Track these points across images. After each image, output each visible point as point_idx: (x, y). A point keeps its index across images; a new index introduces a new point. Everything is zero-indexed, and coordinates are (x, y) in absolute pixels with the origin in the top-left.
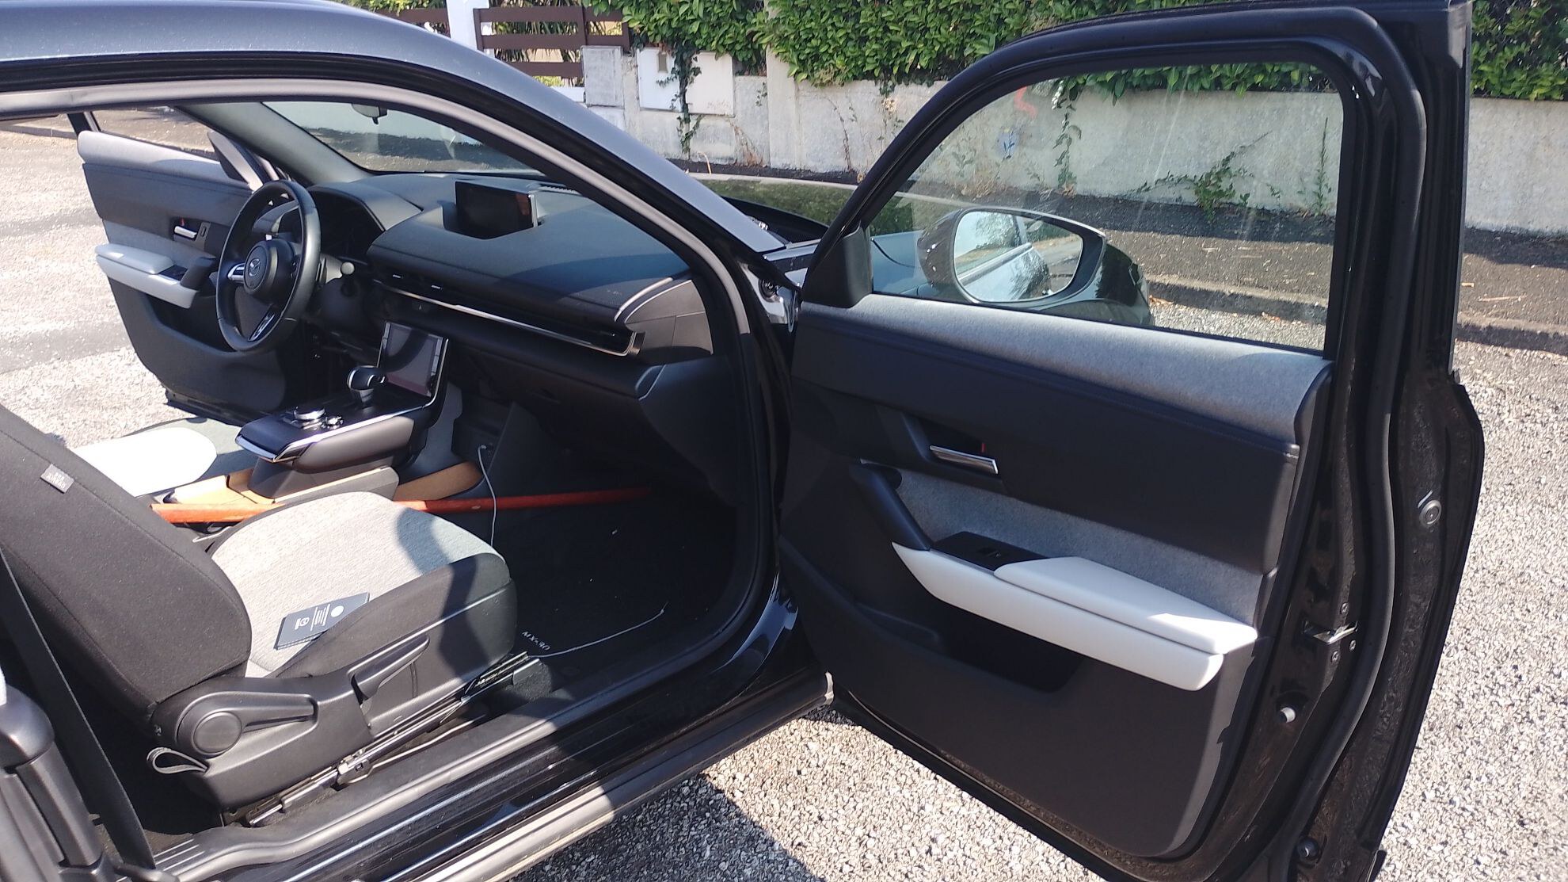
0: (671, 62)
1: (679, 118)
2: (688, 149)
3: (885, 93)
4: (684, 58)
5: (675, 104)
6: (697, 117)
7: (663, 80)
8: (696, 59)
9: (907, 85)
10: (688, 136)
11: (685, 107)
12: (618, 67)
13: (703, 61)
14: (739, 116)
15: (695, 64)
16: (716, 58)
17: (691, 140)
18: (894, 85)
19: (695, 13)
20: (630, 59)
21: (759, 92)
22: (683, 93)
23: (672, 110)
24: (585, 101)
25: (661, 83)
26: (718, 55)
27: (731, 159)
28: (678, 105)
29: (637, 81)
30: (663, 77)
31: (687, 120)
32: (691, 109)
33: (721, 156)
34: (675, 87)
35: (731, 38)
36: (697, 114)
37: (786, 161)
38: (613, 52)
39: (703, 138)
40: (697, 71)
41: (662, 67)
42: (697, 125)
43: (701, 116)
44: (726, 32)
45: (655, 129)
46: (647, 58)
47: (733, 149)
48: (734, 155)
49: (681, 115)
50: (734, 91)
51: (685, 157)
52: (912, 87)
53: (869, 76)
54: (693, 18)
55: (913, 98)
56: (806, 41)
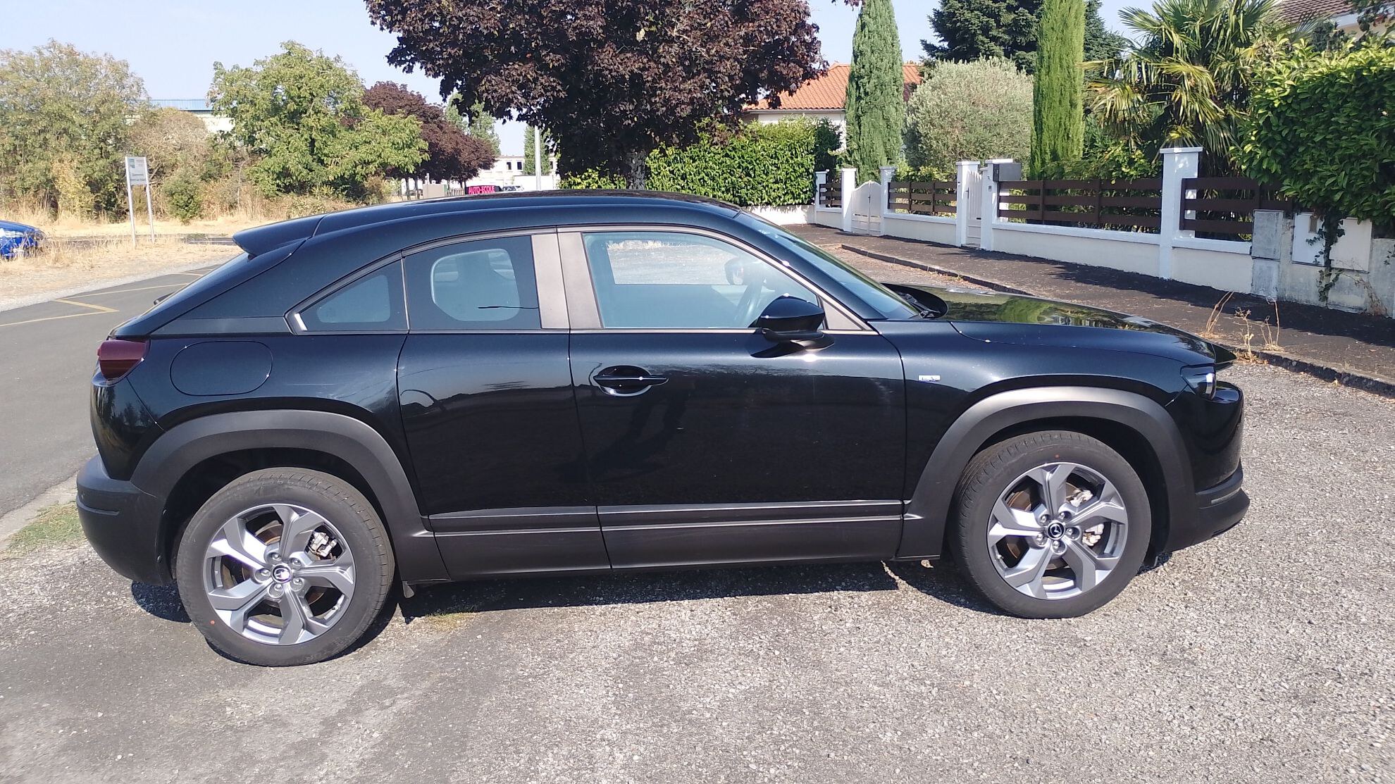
0: (1319, 225)
1: (1321, 272)
2: (1326, 298)
4: (1331, 221)
5: (1318, 259)
6: (1337, 271)
7: (1312, 239)
8: (1341, 223)
10: (1328, 287)
11: (1328, 262)
12: (1280, 227)
13: (1348, 225)
14: (1373, 272)
15: (1341, 227)
16: (1359, 223)
17: (1330, 291)
19: (1340, 185)
20: (1289, 221)
21: (1390, 252)
22: (1328, 250)
23: (1316, 264)
24: (1251, 253)
25: (1310, 241)
26: (1359, 220)
27: (1360, 309)
28: (1322, 260)
29: (1292, 240)
30: (1312, 236)
31: (1328, 274)
32: (1334, 264)
33: (1352, 305)
34: (1320, 246)
35: (1369, 205)
36: (1337, 269)
38: (1278, 214)
39: (1340, 289)
40: (1342, 233)
41: (1312, 229)
42: (1337, 278)
43: (1341, 270)
44: (1367, 200)
45: (1302, 280)
46: (1303, 220)
47: (1363, 302)
48: (1363, 306)
49: (1323, 269)
50: (1371, 251)
51: (1323, 304)
54: (1337, 188)
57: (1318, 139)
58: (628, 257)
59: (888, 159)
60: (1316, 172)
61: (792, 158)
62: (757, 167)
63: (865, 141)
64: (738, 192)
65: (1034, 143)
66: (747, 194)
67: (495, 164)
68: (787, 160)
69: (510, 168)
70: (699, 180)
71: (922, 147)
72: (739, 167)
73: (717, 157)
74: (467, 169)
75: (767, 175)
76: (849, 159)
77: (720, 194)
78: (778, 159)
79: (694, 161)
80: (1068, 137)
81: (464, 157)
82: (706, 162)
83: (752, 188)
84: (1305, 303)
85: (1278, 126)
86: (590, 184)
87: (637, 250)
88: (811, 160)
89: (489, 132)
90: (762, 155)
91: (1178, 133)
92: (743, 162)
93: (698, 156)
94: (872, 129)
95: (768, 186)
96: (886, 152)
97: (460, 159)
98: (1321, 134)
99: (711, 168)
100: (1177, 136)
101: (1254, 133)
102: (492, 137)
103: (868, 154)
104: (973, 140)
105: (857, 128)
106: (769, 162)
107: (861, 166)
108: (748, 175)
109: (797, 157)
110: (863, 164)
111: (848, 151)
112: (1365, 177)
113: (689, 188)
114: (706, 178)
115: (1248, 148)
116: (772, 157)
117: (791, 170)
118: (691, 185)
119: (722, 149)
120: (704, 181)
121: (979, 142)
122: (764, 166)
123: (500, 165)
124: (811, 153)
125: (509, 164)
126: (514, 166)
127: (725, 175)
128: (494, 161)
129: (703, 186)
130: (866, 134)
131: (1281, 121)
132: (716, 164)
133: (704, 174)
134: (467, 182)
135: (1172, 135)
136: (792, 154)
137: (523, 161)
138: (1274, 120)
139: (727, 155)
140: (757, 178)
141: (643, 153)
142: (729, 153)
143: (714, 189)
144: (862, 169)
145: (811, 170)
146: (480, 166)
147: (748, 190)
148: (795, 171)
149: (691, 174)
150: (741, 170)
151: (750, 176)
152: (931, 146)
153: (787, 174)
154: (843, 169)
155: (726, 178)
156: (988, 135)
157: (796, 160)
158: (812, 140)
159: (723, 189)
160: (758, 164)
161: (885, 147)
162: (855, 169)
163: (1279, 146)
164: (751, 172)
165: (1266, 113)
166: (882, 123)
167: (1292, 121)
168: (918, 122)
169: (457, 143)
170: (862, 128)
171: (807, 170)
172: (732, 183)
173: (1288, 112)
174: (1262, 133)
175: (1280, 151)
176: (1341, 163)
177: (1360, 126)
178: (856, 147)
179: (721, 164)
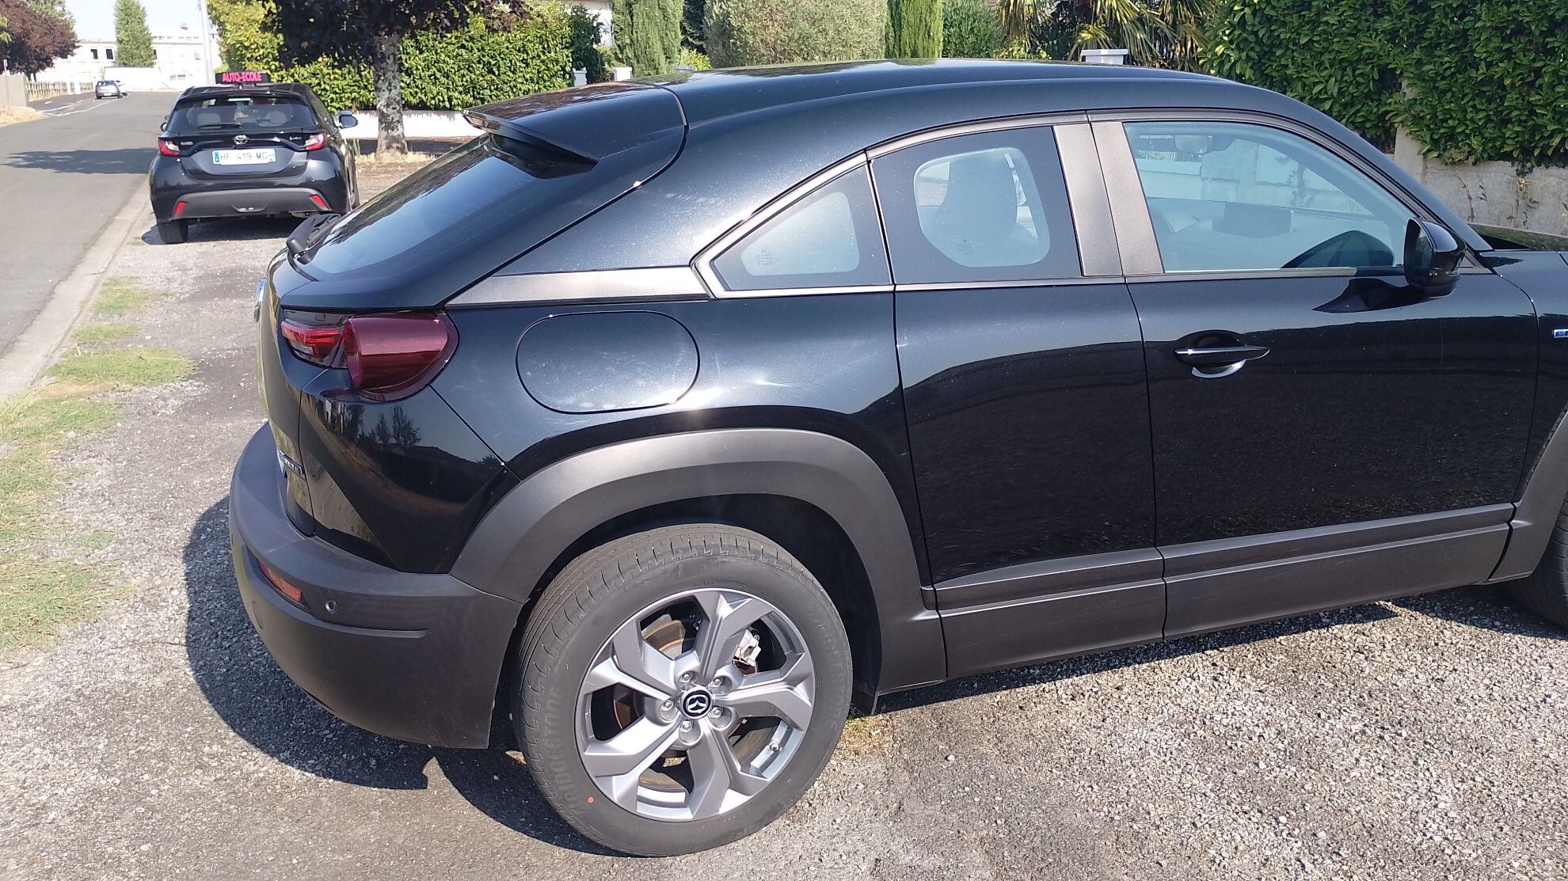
3: (1521, 174)
5: (1292, 179)
9: (1547, 167)
11: (1301, 183)
18: (1533, 167)
19: (1330, 93)
23: (1289, 184)
28: (1295, 181)
35: (1362, 116)
44: (1358, 111)
49: (1297, 190)
52: (1554, 170)
53: (1507, 157)
54: (1326, 96)
55: (1553, 181)
56: (1442, 121)
57: (1304, 40)
58: (388, 172)
59: (666, 57)
60: (1300, 78)
61: (544, 53)
62: (501, 62)
63: (640, 35)
64: (479, 93)
65: (892, 40)
66: (491, 96)
67: (75, 51)
68: (539, 56)
69: (96, 57)
70: (430, 76)
71: (734, 44)
72: (479, 62)
73: (450, 48)
74: (38, 58)
75: (514, 72)
76: (620, 56)
77: (456, 94)
78: (528, 54)
79: (421, 52)
80: (929, 35)
81: (35, 41)
82: (437, 54)
83: (496, 89)
85: (1254, 25)
86: (283, 78)
87: (397, 165)
88: (567, 56)
89: (58, 8)
90: (507, 48)
91: (1089, 33)
92: (484, 56)
93: (426, 46)
94: (647, 20)
95: (515, 86)
96: (664, 49)
97: (29, 42)
98: (1306, 35)
99: (444, 61)
100: (1089, 36)
101: (1227, 32)
102: (62, 15)
103: (643, 51)
104: (796, 36)
105: (629, 17)
106: (517, 57)
107: (636, 65)
108: (491, 72)
109: (549, 52)
110: (638, 62)
111: (619, 46)
112: (1358, 84)
113: (417, 87)
114: (438, 75)
115: (1220, 49)
116: (519, 51)
117: (544, 67)
118: (419, 82)
119: (456, 38)
120: (436, 78)
121: (804, 38)
122: (511, 61)
123: (82, 53)
124: (566, 48)
125: (95, 52)
126: (102, 54)
127: (462, 71)
128: (75, 47)
129: (434, 84)
130: (640, 26)
131: (1257, 19)
132: (449, 57)
133: (435, 69)
134: (37, 74)
135: (1083, 35)
136: (544, 48)
137: (115, 48)
138: (1249, 18)
139: (463, 46)
140: (502, 77)
141: (395, 36)
142: (466, 44)
143: (448, 89)
144: (637, 69)
145: (568, 69)
146: (56, 54)
147: (491, 91)
148: (548, 69)
149: (417, 69)
150: (481, 66)
151: (494, 73)
152: (747, 43)
153: (539, 72)
154: (617, 69)
155: (463, 76)
156: (813, 31)
157: (549, 55)
158: (567, 30)
159: (461, 89)
160: (502, 59)
161: (662, 42)
162: (631, 69)
163: (1252, 49)
164: (495, 69)
165: (1243, 10)
166: (658, 13)
167: (1269, 20)
168: (729, 13)
169: (24, 22)
170: (635, 18)
171: (563, 69)
172: (472, 82)
173: (1267, 9)
174: (1237, 32)
175: (1252, 54)
176: (1331, 67)
177: (1356, 26)
178: (628, 41)
179: (456, 57)
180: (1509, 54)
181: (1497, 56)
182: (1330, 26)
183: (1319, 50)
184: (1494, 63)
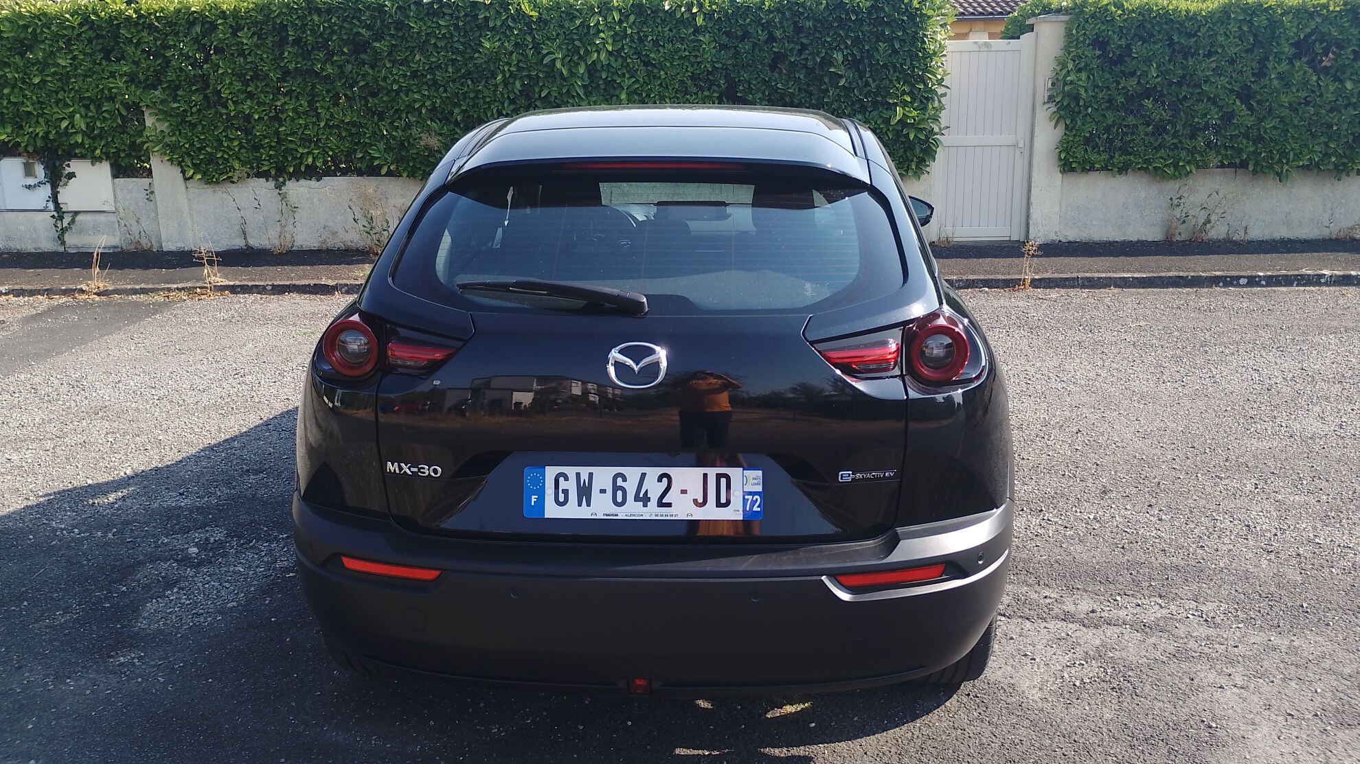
0: (40, 170)
1: (53, 217)
2: (63, 243)
3: (278, 187)
4: (55, 165)
5: (47, 204)
6: (71, 214)
7: (33, 184)
8: (69, 166)
9: (298, 181)
10: (64, 230)
11: (58, 207)
13: (77, 167)
15: (68, 170)
16: (93, 165)
17: (67, 235)
18: (285, 180)
19: (77, 127)
21: (146, 190)
22: (55, 195)
23: (45, 210)
25: (29, 187)
26: (95, 160)
27: (115, 247)
28: (51, 206)
30: (32, 182)
31: (61, 218)
32: (65, 208)
34: (46, 190)
36: (71, 212)
37: (180, 245)
39: (81, 231)
40: (71, 175)
41: (30, 173)
42: (73, 221)
43: (76, 213)
45: (22, 228)
46: (13, 165)
47: (118, 239)
48: (119, 244)
49: (54, 214)
50: (114, 191)
51: (61, 249)
52: (302, 182)
53: (265, 175)
54: (74, 131)
55: (304, 190)
56: (200, 149)
57: (36, 80)
60: (42, 114)
84: (34, 251)
180: (251, 96)
181: (242, 96)
182: (61, 68)
183: (54, 89)
184: (240, 101)
